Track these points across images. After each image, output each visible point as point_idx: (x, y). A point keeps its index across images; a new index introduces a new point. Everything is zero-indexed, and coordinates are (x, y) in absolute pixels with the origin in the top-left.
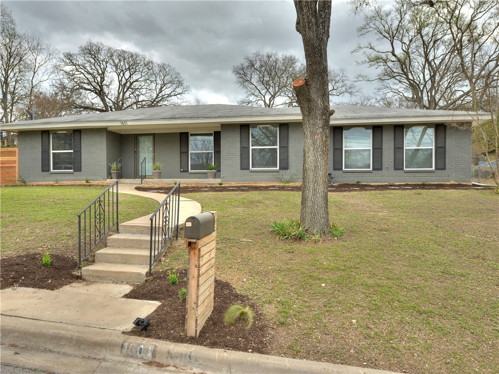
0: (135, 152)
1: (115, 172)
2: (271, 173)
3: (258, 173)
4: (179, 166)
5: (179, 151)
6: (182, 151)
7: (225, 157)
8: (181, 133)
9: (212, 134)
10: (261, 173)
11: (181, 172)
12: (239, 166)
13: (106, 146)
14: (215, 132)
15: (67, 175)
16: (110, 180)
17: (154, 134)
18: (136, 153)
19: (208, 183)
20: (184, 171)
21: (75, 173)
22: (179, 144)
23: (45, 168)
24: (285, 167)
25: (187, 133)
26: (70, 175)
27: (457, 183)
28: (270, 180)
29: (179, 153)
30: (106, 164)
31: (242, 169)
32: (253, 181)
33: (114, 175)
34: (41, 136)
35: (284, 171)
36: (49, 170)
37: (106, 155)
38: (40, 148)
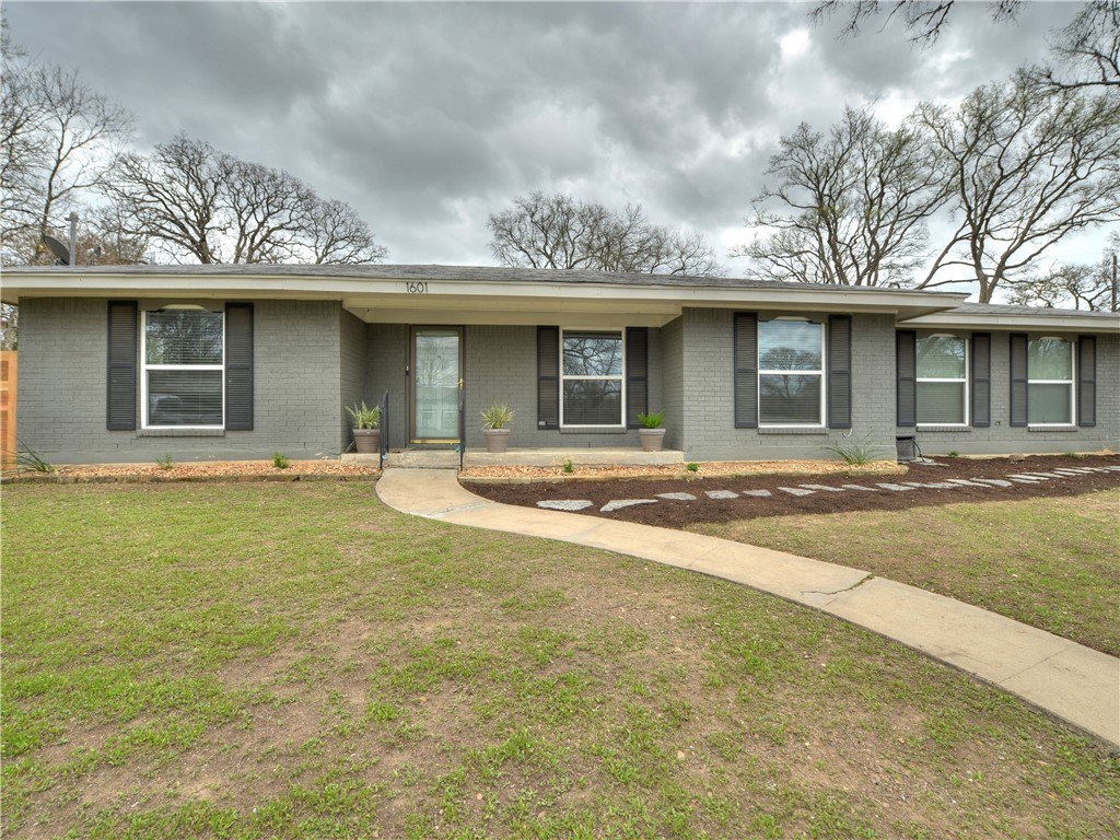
0: (407, 373)
1: (368, 431)
2: (810, 438)
3: (779, 438)
4: (535, 414)
5: (535, 374)
6: (544, 374)
7: (696, 394)
8: (540, 329)
9: (619, 334)
10: (786, 438)
11: (540, 428)
12: (731, 418)
13: (338, 354)
14: (629, 330)
15: (203, 440)
16: (352, 456)
17: (463, 326)
18: (409, 375)
19: (651, 463)
20: (548, 427)
21: (230, 435)
22: (535, 357)
23: (121, 416)
24: (841, 421)
25: (556, 329)
26: (210, 440)
27: (1113, 454)
28: (808, 456)
29: (535, 379)
30: (338, 412)
31: (738, 426)
32: (768, 458)
33: (361, 443)
34: (105, 316)
35: (840, 432)
36: (133, 425)
37: (339, 381)
38: (104, 356)
